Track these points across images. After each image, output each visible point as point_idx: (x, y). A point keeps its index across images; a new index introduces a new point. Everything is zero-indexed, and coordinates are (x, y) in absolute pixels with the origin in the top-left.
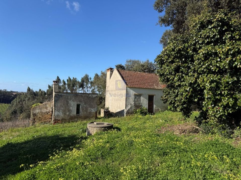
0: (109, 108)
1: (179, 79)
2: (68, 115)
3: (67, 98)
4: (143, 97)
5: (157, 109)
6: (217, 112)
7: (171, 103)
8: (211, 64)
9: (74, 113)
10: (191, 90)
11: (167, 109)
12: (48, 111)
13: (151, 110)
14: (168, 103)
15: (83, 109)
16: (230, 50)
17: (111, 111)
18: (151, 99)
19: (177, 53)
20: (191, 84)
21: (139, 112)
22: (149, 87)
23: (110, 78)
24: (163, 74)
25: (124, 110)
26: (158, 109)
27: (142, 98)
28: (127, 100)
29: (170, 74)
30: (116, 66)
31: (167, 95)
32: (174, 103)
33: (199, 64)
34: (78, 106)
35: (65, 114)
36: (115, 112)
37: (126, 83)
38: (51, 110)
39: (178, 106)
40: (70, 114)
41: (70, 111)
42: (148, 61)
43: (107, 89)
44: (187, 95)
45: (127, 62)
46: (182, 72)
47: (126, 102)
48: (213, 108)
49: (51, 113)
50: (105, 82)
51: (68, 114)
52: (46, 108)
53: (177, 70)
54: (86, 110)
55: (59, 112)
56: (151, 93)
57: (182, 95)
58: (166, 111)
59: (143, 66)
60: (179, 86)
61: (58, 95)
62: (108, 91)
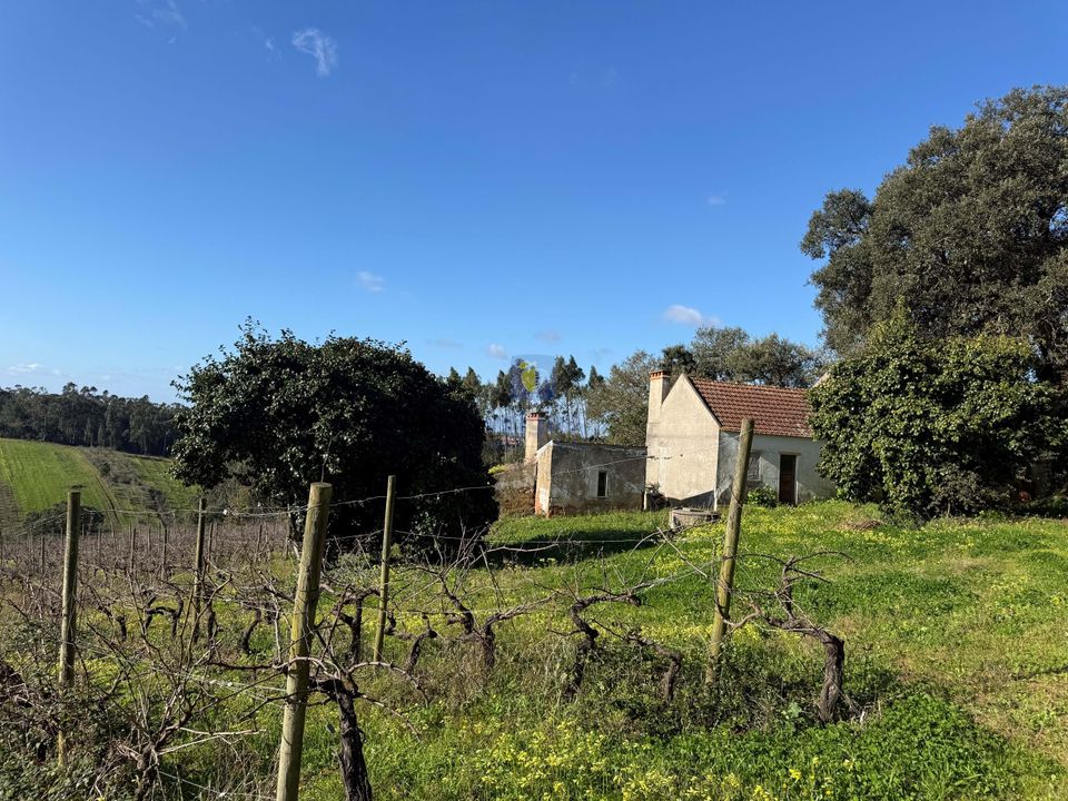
0: (658, 486)
1: (847, 438)
2: (581, 498)
3: (580, 457)
4: (766, 459)
5: (804, 492)
6: (900, 492)
7: (833, 477)
8: (889, 423)
9: (593, 493)
10: (863, 458)
11: (833, 494)
12: (525, 485)
13: (786, 496)
14: (829, 476)
15: (612, 485)
16: (904, 412)
17: (666, 496)
18: (787, 464)
19: (842, 399)
20: (862, 450)
21: (754, 500)
22: (781, 431)
23: (663, 400)
24: (820, 427)
25: (712, 492)
26: (809, 494)
27: (762, 462)
28: (721, 466)
29: (833, 427)
30: (664, 351)
31: (829, 461)
32: (839, 478)
33: (873, 422)
34: (602, 476)
35: (574, 494)
36: (680, 498)
37: (716, 418)
38: (532, 484)
39: (844, 482)
40: (584, 494)
41: (583, 487)
42: (775, 337)
43: (651, 429)
44: (857, 466)
45: (701, 334)
46: (851, 427)
47: (718, 471)
48: (895, 486)
49: (532, 490)
50: (644, 411)
51: (579, 494)
52: (522, 478)
53: (843, 422)
54: (620, 488)
55: (561, 488)
56: (788, 448)
57: (849, 464)
58: (833, 501)
59: (757, 355)
60: (846, 449)
61: (560, 448)
62: (655, 436)
